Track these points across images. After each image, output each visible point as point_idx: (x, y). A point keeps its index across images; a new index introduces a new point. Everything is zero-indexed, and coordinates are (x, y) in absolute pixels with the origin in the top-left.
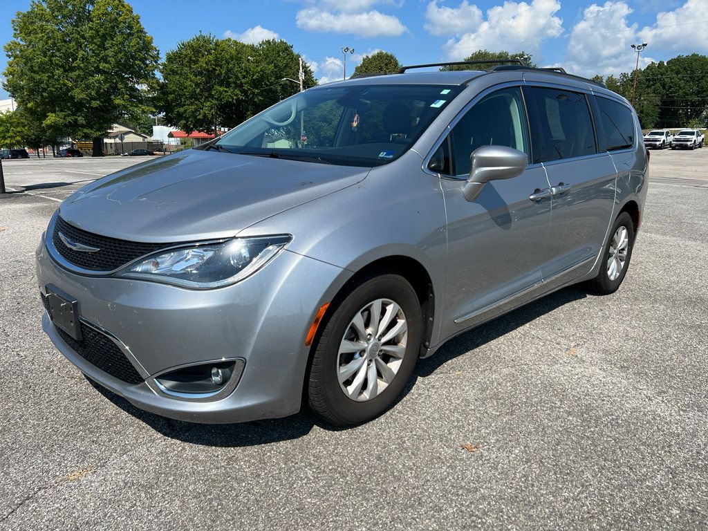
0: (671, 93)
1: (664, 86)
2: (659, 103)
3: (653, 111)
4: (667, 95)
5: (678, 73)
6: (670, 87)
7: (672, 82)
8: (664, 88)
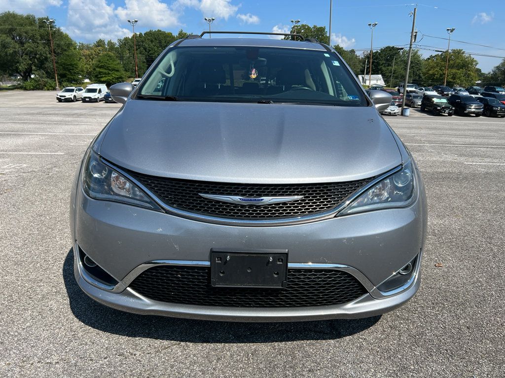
0: (151, 54)
1: (145, 49)
2: (145, 61)
3: (143, 66)
4: (149, 55)
5: (152, 41)
6: (150, 51)
7: (150, 48)
8: (146, 51)
